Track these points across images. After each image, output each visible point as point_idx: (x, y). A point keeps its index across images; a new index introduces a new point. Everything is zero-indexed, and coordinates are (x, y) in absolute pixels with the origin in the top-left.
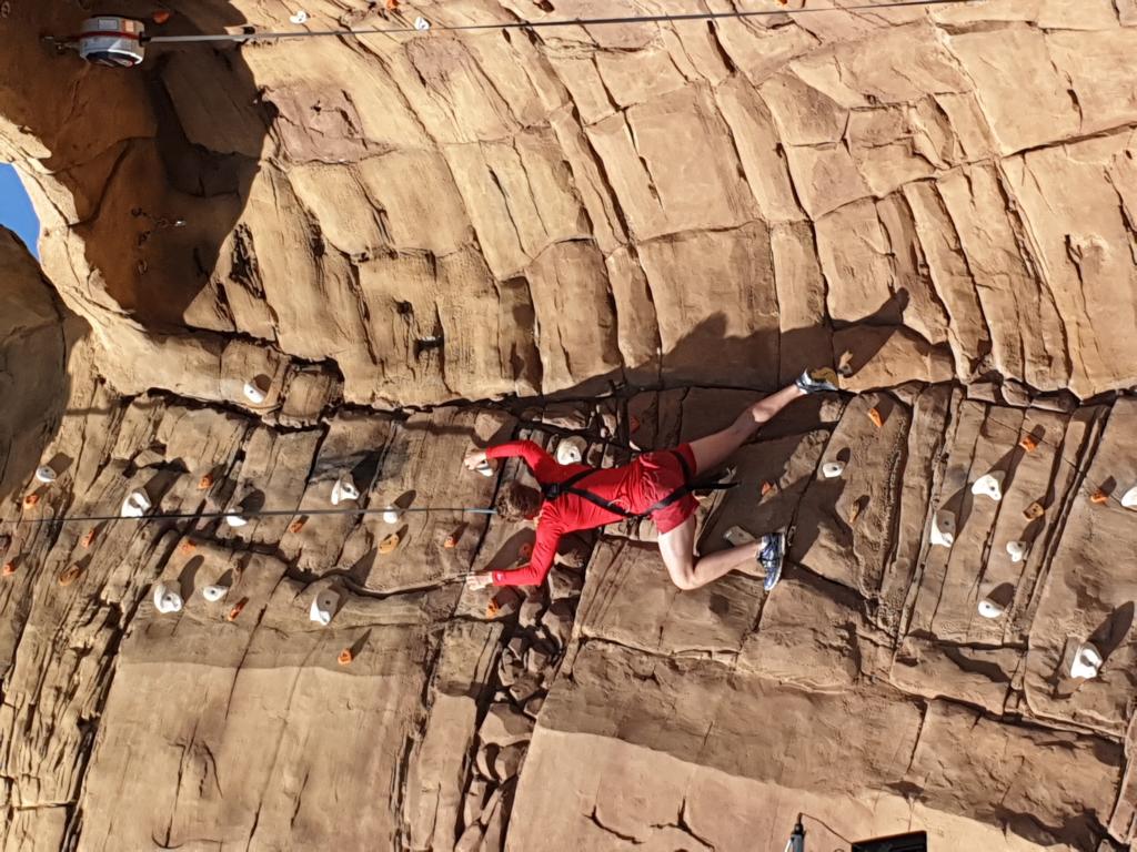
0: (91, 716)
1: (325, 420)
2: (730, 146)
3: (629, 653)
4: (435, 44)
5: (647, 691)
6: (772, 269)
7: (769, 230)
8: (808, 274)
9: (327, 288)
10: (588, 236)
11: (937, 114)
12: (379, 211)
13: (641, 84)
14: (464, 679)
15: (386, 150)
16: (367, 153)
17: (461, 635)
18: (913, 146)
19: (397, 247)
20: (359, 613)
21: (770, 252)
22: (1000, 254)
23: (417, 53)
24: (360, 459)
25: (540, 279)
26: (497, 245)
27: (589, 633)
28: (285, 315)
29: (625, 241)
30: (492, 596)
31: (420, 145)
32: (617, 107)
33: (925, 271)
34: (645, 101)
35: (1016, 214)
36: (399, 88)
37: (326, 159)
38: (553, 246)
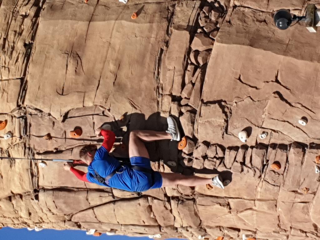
3: (254, 11)
5: (263, 27)
14: (185, 24)
27: (237, 4)
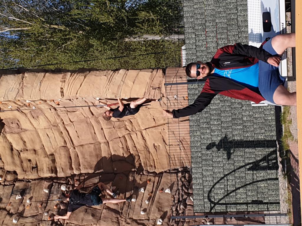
1: (14, 183)
2: (93, 128)
4: (36, 111)
6: (101, 151)
7: (100, 144)
8: (108, 152)
9: (14, 157)
10: (66, 145)
11: (130, 122)
12: (24, 142)
13: (76, 117)
15: (26, 130)
16: (22, 131)
17: (43, 224)
18: (126, 128)
19: (28, 149)
20: (23, 221)
21: (101, 147)
22: (142, 147)
23: (32, 113)
24: (21, 190)
25: (56, 154)
26: (48, 148)
28: (6, 163)
29: (73, 146)
30: (49, 216)
31: (33, 129)
32: (71, 122)
33: (129, 150)
34: (77, 120)
35: (145, 140)
36: (29, 119)
37: (14, 132)
38: (59, 148)
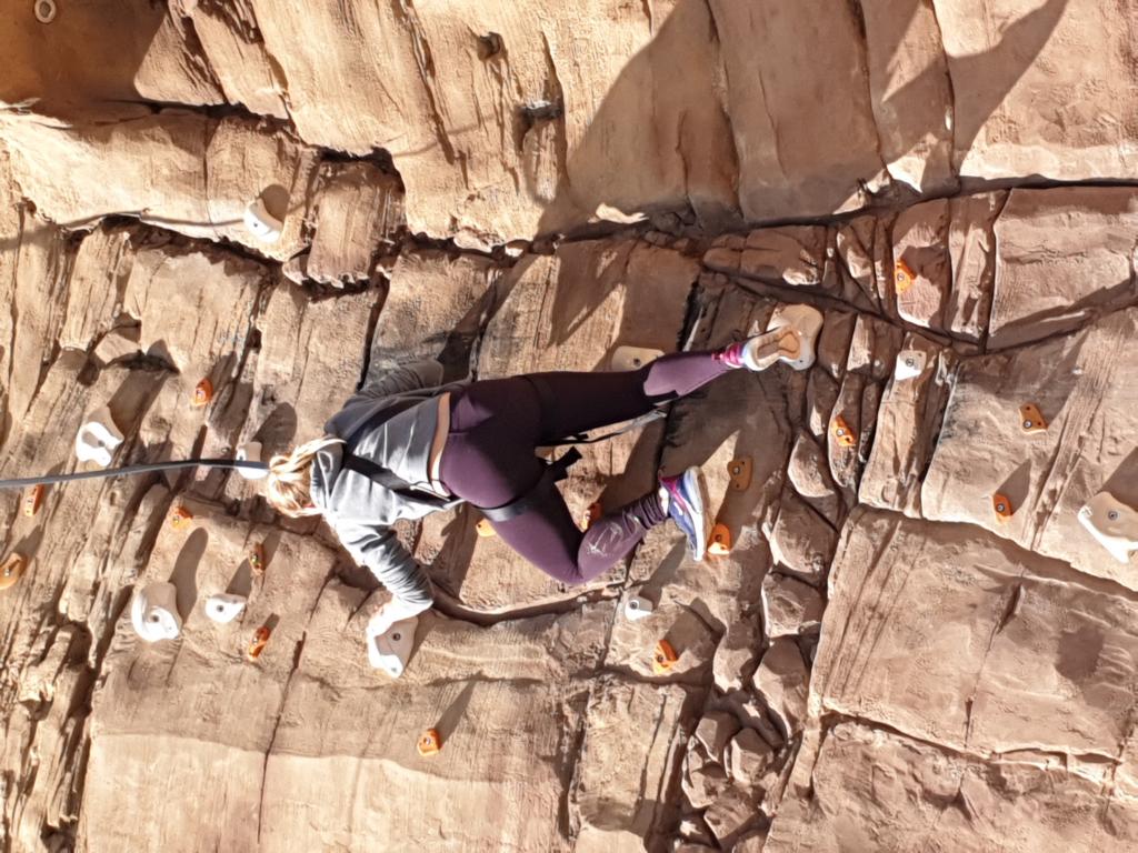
0: (61, 821)
1: (380, 268)
3: (914, 748)
5: (950, 829)
14: (625, 796)
20: (451, 655)
24: (438, 347)
27: (838, 706)
30: (662, 633)
